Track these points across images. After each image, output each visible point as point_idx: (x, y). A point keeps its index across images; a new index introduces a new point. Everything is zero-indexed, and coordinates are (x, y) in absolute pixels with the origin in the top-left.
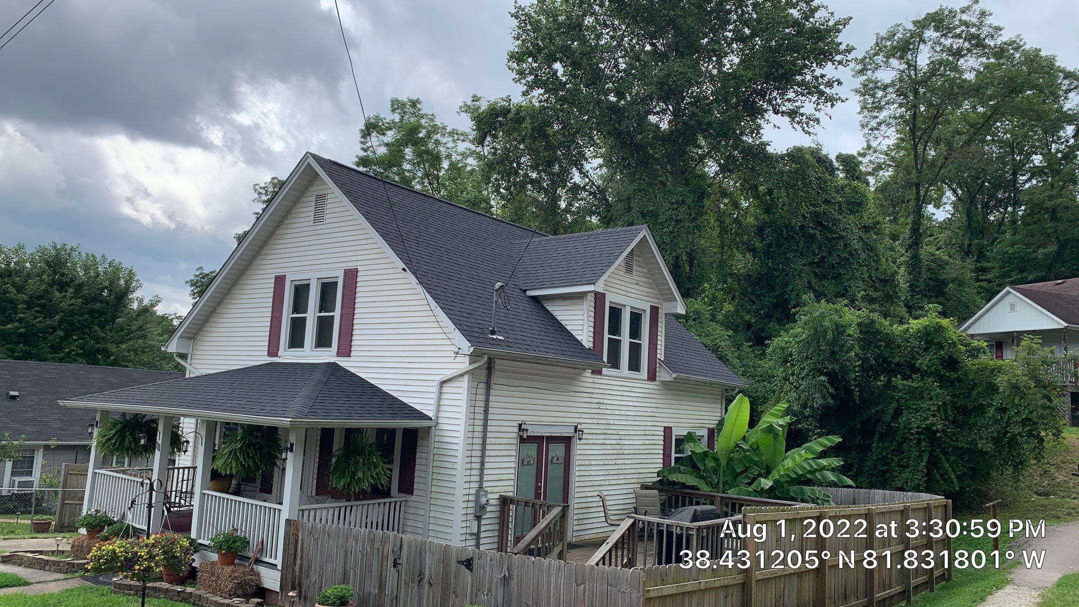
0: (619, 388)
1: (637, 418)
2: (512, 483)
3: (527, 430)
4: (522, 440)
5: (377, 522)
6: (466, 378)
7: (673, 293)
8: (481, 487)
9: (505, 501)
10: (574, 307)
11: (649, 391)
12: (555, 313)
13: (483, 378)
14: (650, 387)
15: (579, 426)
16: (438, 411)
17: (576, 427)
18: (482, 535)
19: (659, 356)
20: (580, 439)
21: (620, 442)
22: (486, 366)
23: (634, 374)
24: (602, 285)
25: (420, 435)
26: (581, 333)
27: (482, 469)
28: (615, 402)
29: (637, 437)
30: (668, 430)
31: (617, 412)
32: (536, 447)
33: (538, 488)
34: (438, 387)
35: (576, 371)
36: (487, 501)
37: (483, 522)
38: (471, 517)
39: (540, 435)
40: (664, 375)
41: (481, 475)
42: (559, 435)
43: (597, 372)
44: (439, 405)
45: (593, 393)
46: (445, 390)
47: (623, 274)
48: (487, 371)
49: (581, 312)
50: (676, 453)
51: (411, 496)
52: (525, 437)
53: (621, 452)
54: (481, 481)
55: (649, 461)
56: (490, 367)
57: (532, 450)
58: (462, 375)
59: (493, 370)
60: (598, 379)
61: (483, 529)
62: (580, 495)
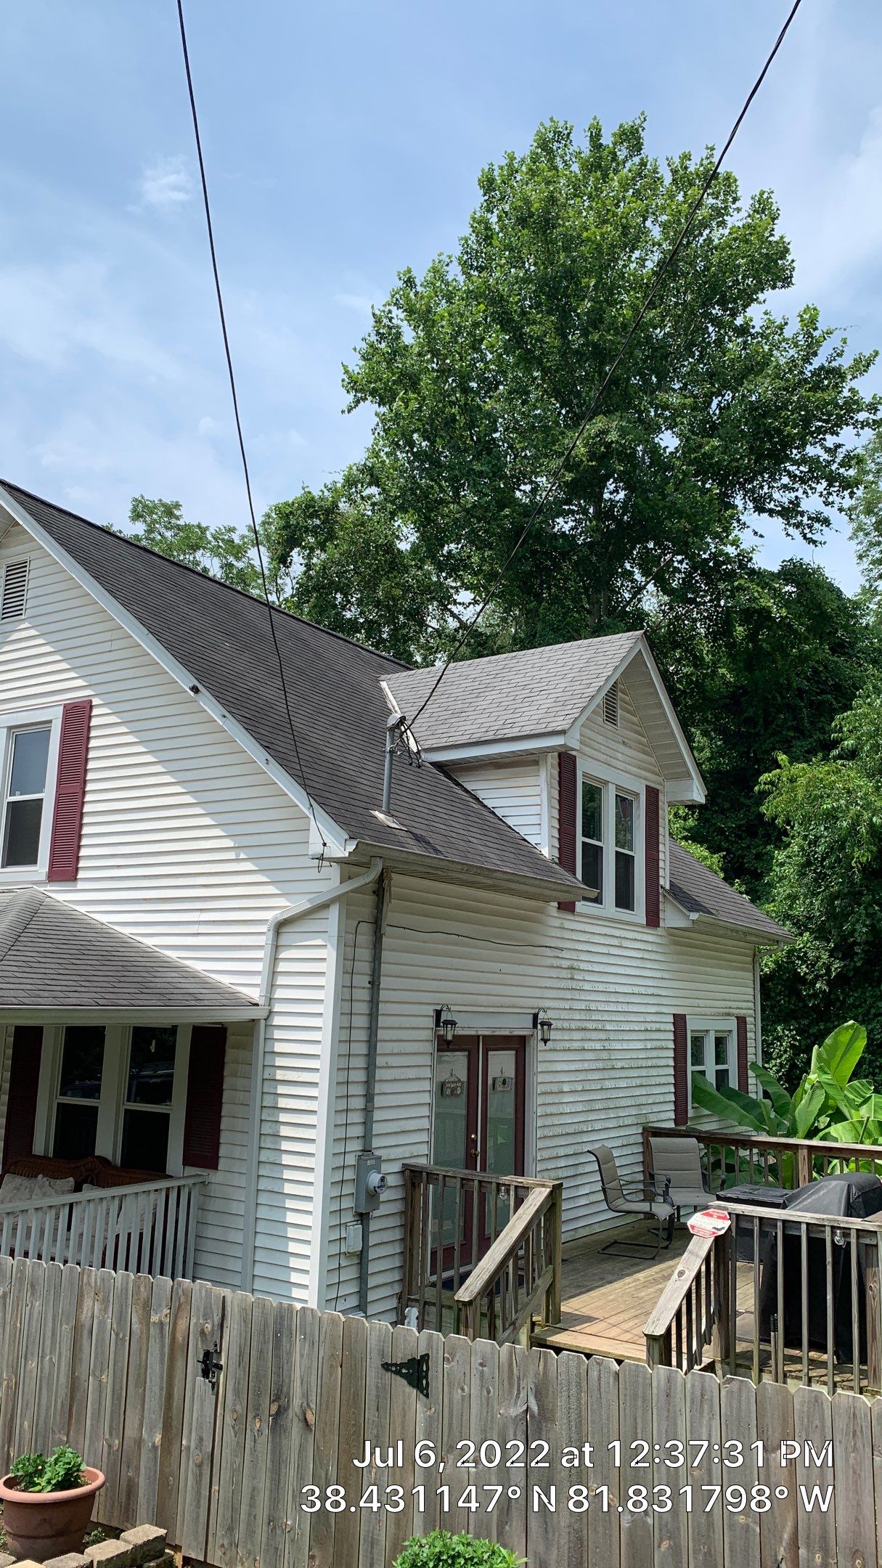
0: (602, 940)
1: (633, 999)
2: (424, 1137)
3: (453, 1023)
4: (444, 1045)
5: (141, 1234)
6: (334, 913)
7: (685, 762)
8: (367, 1150)
9: (413, 1177)
10: (520, 782)
11: (649, 947)
12: (481, 795)
13: (367, 911)
14: (651, 939)
15: (541, 1016)
16: (272, 986)
17: (535, 1016)
18: (372, 1254)
19: (662, 882)
20: (545, 1041)
21: (607, 1045)
22: (373, 887)
23: (623, 914)
24: (578, 736)
25: (231, 1039)
26: (535, 830)
27: (368, 1111)
28: (596, 968)
29: (634, 1036)
30: (679, 1021)
31: (602, 987)
32: (466, 1060)
33: (471, 1144)
34: (271, 934)
35: (533, 903)
36: (383, 1179)
37: (374, 1225)
38: (348, 1217)
39: (473, 1033)
40: (672, 917)
41: (367, 1123)
42: (507, 1033)
43: (567, 907)
44: (274, 974)
45: (561, 949)
46: (284, 940)
47: (602, 723)
48: (374, 898)
49: (535, 791)
50: (693, 1065)
51: (211, 1171)
52: (450, 1037)
53: (609, 1064)
54: (367, 1137)
55: (653, 1081)
56: (380, 890)
57: (457, 1064)
58: (325, 906)
59: (387, 894)
60: (569, 922)
61: (373, 1239)
62: (546, 1154)
